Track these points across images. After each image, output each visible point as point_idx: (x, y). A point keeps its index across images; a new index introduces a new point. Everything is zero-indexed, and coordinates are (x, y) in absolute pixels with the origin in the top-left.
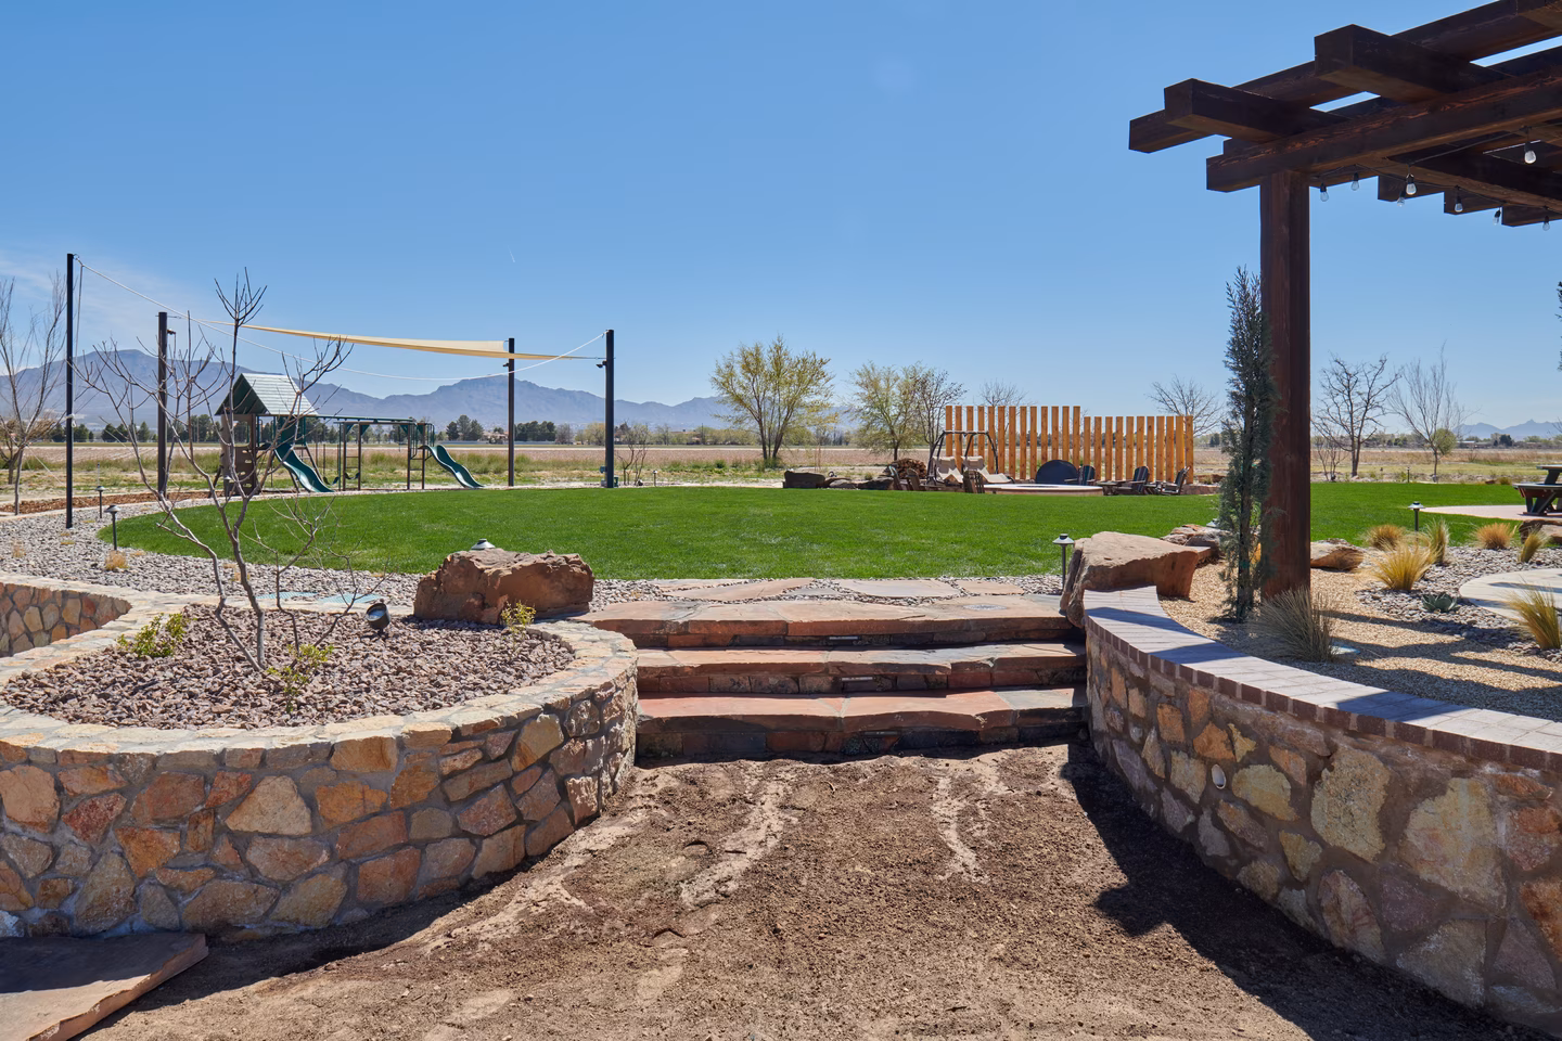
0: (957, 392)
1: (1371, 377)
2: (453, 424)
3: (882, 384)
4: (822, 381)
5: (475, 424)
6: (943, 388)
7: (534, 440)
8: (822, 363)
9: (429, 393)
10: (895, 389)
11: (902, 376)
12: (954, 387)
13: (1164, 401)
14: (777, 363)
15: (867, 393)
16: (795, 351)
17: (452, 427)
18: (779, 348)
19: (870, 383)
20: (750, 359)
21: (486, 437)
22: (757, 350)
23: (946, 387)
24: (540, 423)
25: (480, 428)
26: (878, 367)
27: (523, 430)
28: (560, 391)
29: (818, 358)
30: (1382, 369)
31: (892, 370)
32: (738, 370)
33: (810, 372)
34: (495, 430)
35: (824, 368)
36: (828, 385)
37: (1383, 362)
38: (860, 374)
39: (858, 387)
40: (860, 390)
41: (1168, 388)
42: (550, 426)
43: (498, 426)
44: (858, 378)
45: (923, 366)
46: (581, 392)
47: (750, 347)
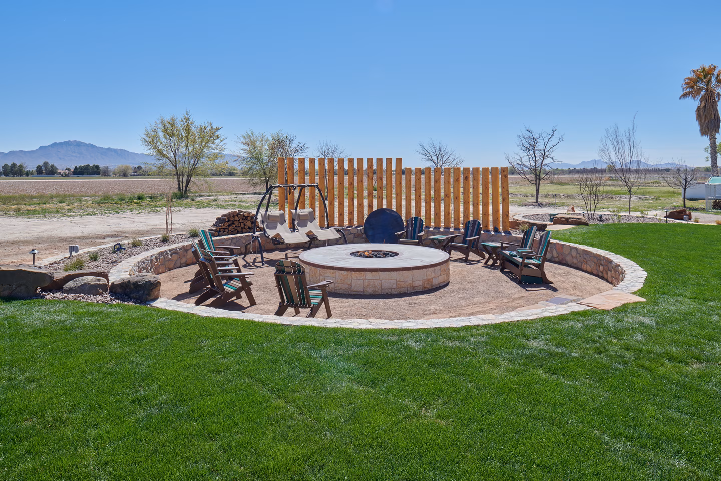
0: (301, 149)
1: (546, 140)
2: (39, 166)
3: (258, 144)
4: (217, 141)
5: (52, 166)
6: (294, 145)
7: (88, 174)
8: (217, 129)
9: (34, 149)
10: (266, 147)
11: (271, 139)
12: (301, 145)
13: (425, 154)
14: (188, 129)
15: (248, 149)
16: (199, 121)
17: (39, 168)
18: (187, 119)
19: (251, 142)
20: (168, 126)
21: (60, 174)
22: (173, 120)
23: (295, 145)
24: (91, 165)
25: (56, 169)
26: (256, 134)
27: (81, 169)
28: (109, 149)
29: (214, 127)
30: (553, 135)
31: (264, 135)
32: (161, 134)
33: (210, 135)
34: (66, 169)
35: (218, 133)
36: (222, 144)
37: (554, 131)
38: (244, 138)
39: (242, 145)
40: (244, 147)
41: (427, 147)
42: (97, 167)
43: (68, 167)
44: (243, 139)
45: (283, 133)
46: (121, 150)
47: (167, 118)
